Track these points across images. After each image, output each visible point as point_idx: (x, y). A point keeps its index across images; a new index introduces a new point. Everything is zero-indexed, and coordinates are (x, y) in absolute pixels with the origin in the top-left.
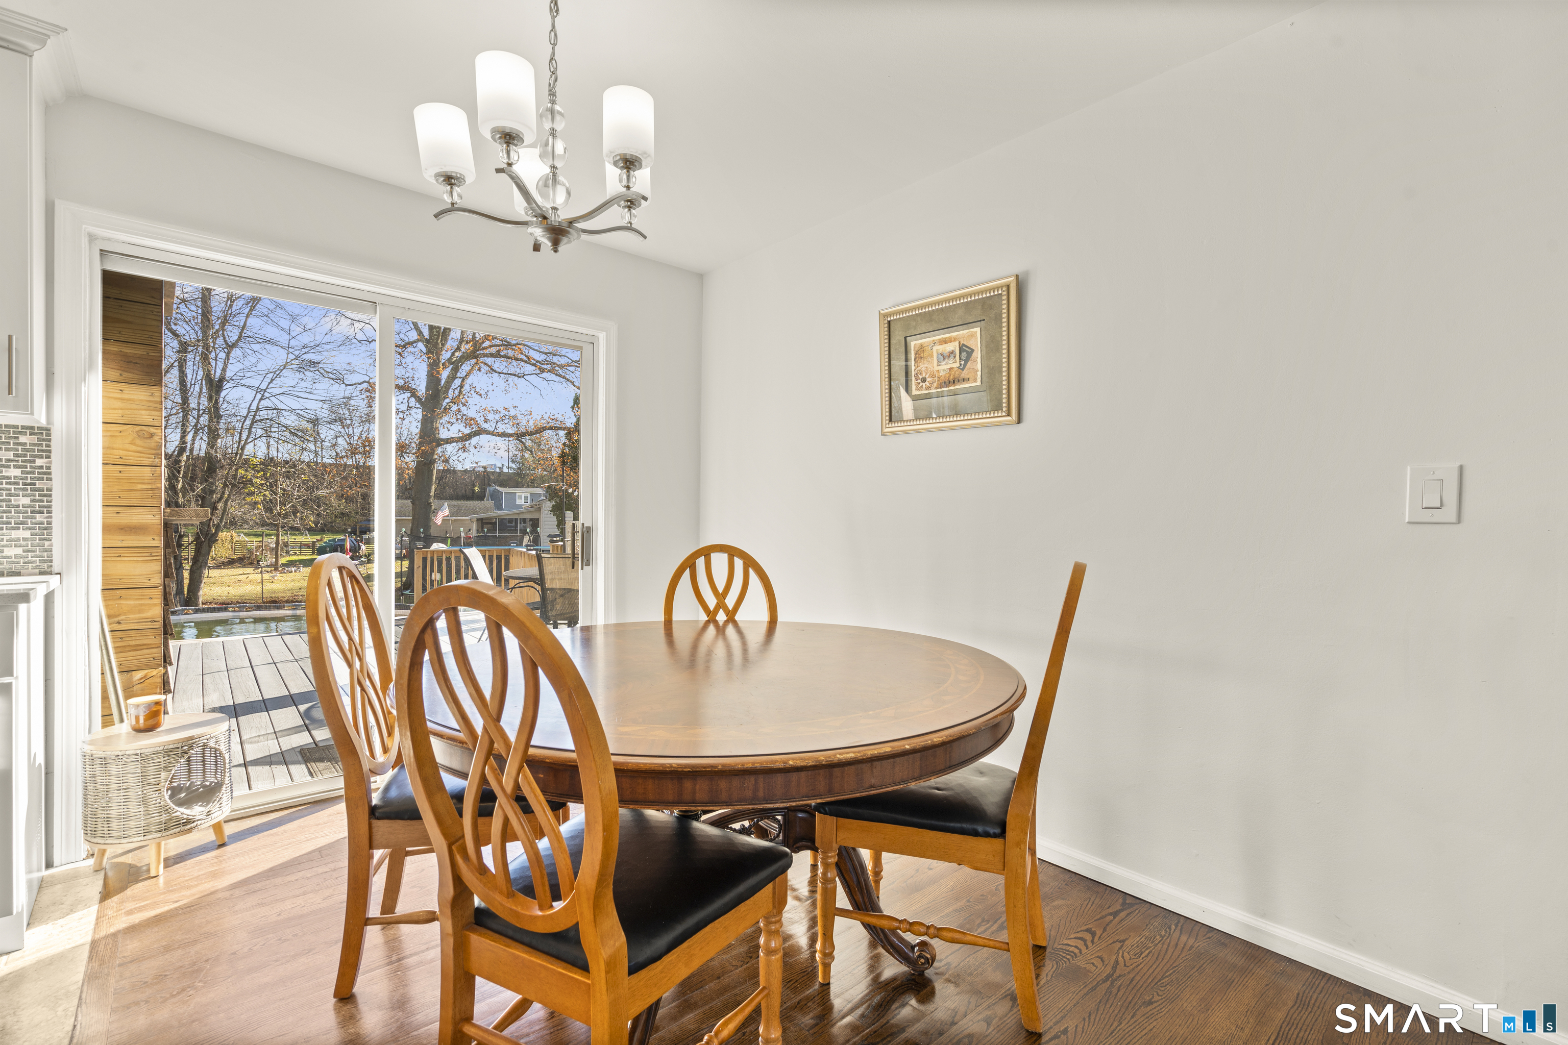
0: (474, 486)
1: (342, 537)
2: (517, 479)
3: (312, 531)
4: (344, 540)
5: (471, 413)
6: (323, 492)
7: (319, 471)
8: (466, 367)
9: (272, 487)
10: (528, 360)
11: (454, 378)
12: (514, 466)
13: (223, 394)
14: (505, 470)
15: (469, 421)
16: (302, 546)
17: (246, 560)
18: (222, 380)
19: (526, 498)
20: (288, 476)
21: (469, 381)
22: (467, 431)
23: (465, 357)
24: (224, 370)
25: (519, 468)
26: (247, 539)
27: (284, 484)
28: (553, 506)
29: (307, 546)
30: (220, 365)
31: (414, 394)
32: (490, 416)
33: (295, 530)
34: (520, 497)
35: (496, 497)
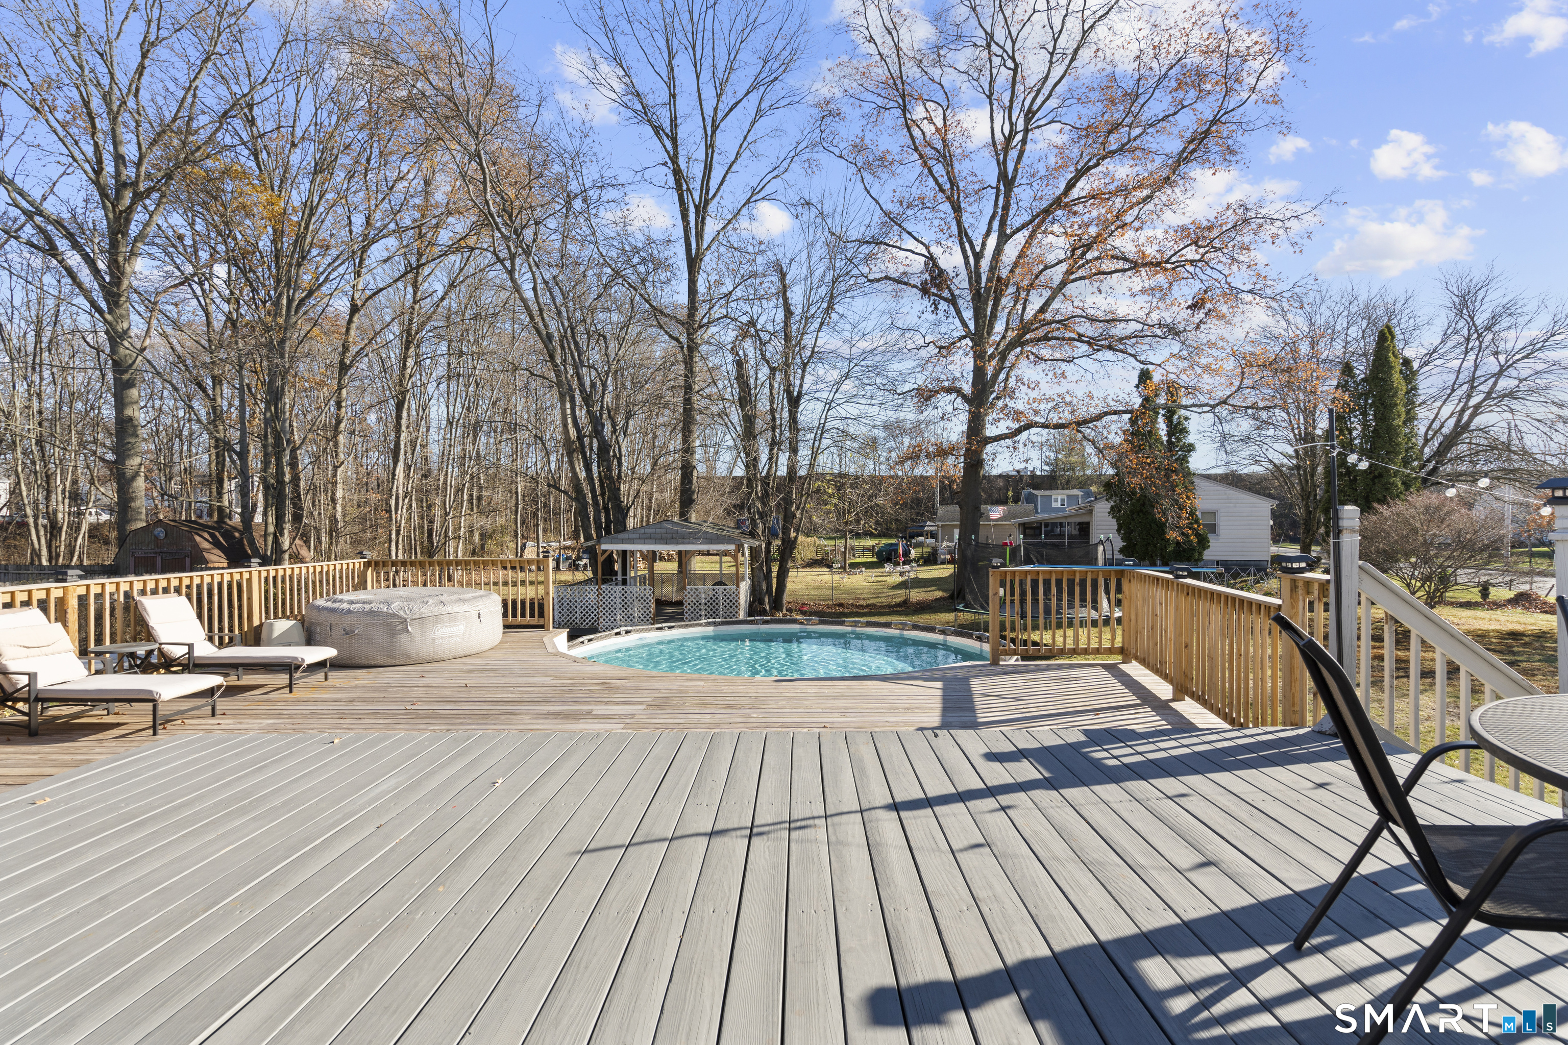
0: (1008, 490)
1: (894, 541)
2: (1050, 481)
3: (872, 536)
4: (897, 545)
5: (1020, 406)
6: (880, 501)
7: (877, 482)
8: (1011, 357)
9: (842, 498)
10: (1080, 338)
11: (1001, 369)
12: (1047, 468)
13: (801, 408)
14: (1038, 473)
15: (1018, 415)
16: (865, 549)
17: (823, 562)
18: (800, 394)
19: (1063, 500)
20: (853, 486)
21: (1013, 373)
22: (1015, 426)
23: (1012, 346)
24: (801, 386)
25: (1053, 470)
26: (826, 543)
27: (851, 494)
28: (1112, 507)
29: (869, 550)
30: (798, 382)
31: (959, 392)
32: (1042, 407)
33: (858, 536)
34: (1056, 501)
35: (1031, 499)
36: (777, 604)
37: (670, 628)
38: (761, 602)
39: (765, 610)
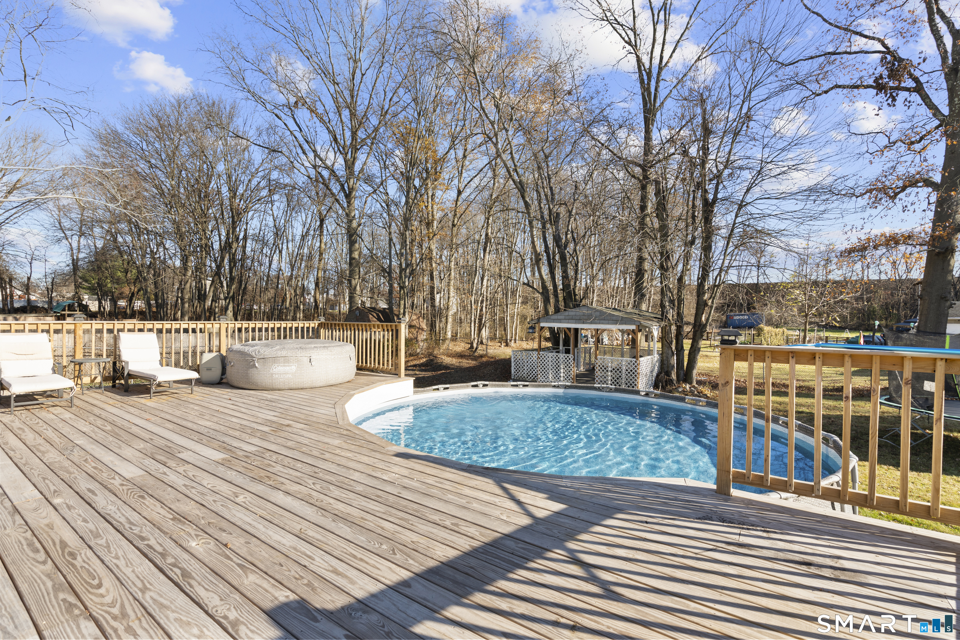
26: (792, 333)
36: (686, 376)
37: (524, 386)
38: (668, 374)
39: (671, 381)
